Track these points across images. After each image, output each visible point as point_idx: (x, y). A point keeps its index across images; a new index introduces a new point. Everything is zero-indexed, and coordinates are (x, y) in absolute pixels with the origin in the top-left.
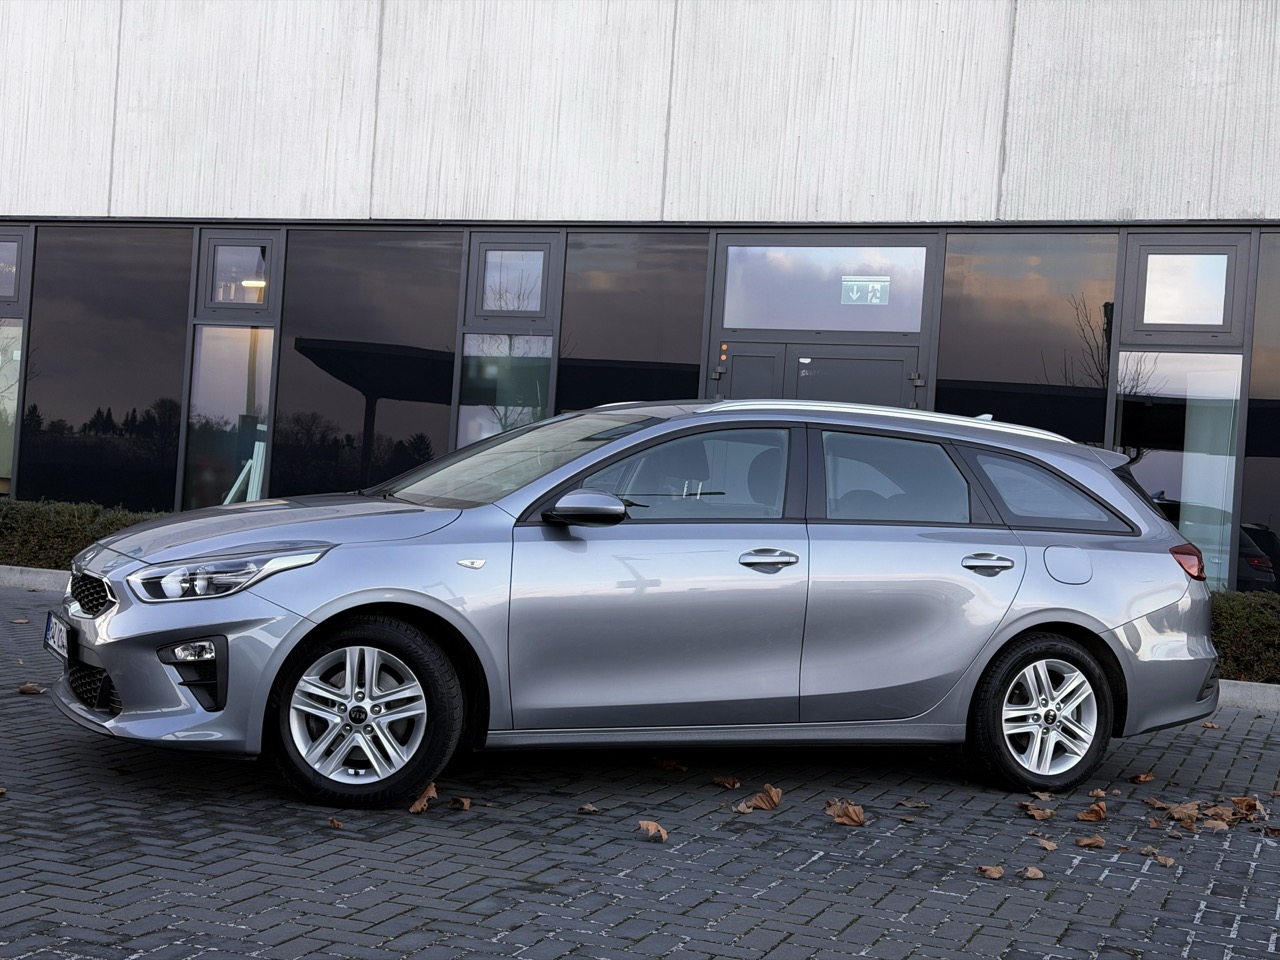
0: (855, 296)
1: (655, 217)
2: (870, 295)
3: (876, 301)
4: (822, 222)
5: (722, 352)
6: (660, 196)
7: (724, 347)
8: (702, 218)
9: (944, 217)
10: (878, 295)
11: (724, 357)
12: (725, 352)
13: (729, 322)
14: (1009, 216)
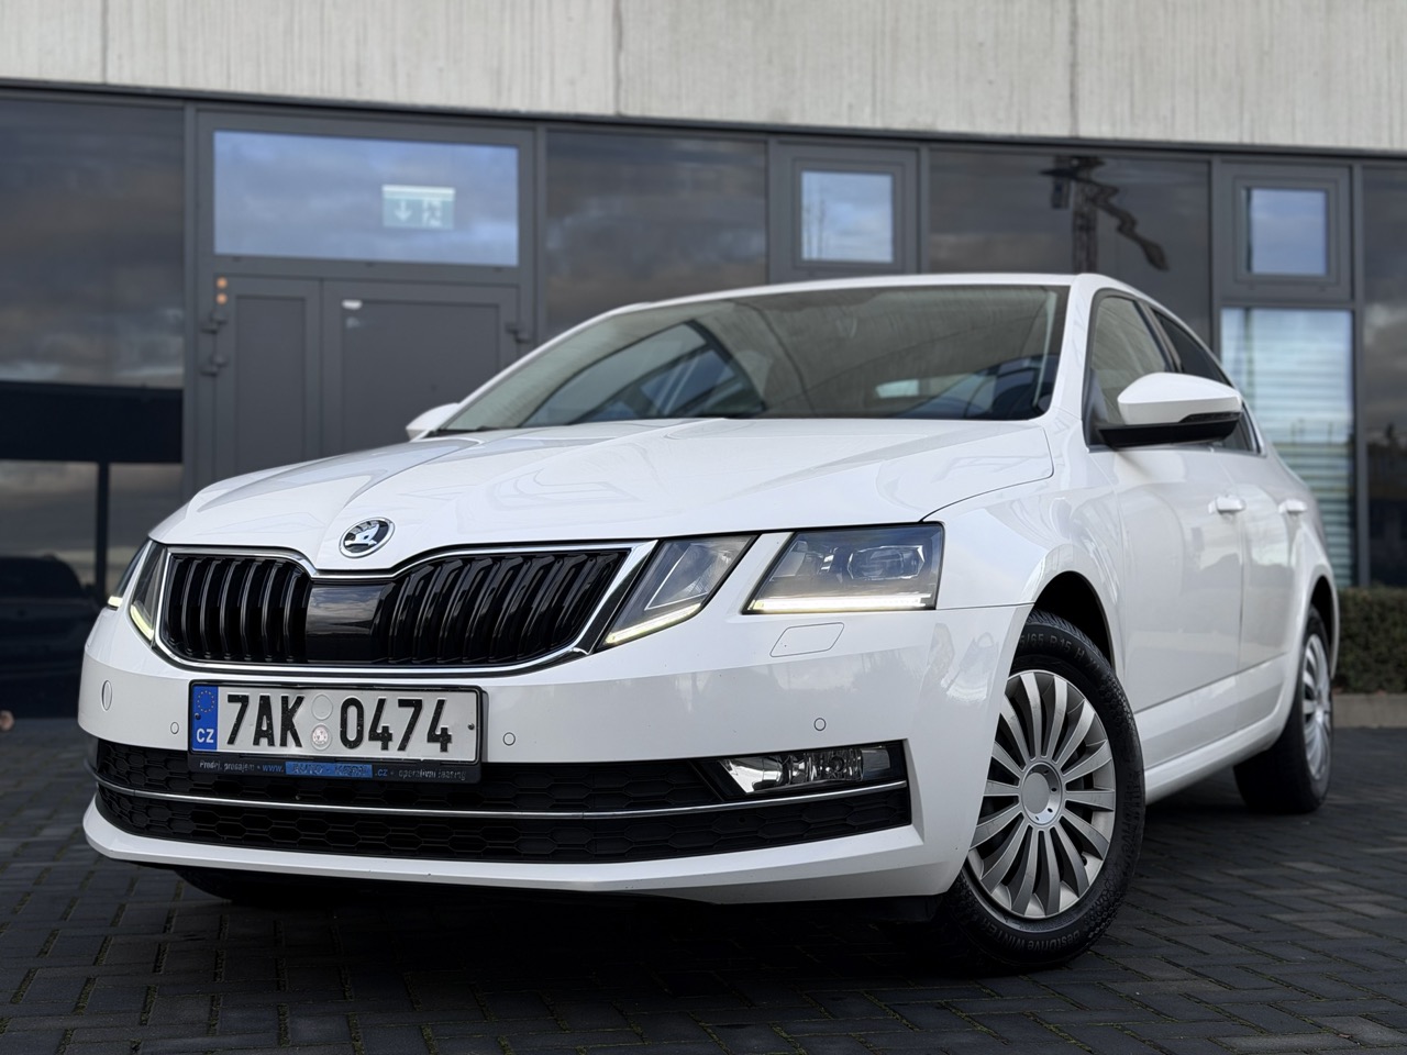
0: (403, 215)
1: (89, 75)
2: (426, 215)
3: (435, 223)
4: (368, 103)
5: (217, 291)
6: (97, 43)
7: (222, 283)
8: (174, 81)
9: (546, 104)
10: (438, 214)
11: (222, 299)
12: (224, 291)
13: (224, 245)
14: (633, 110)
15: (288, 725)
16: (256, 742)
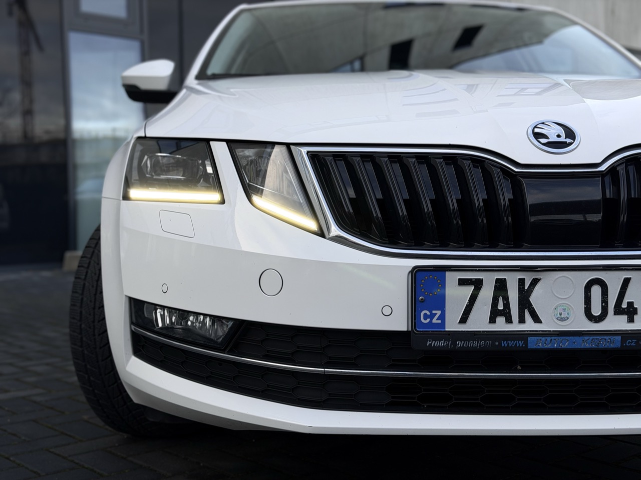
15: (525, 303)
16: (492, 320)
